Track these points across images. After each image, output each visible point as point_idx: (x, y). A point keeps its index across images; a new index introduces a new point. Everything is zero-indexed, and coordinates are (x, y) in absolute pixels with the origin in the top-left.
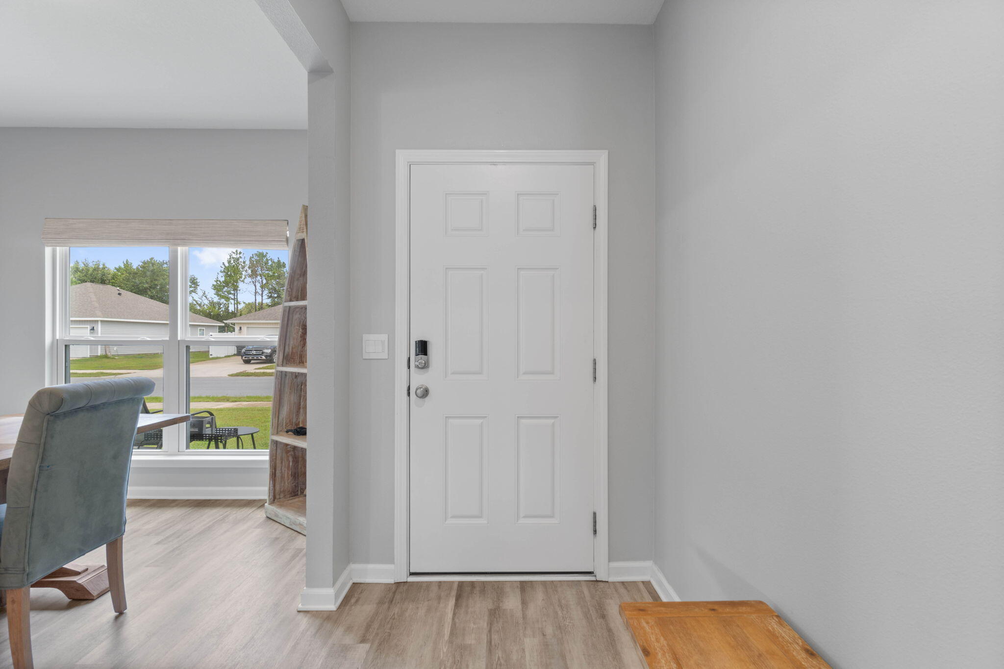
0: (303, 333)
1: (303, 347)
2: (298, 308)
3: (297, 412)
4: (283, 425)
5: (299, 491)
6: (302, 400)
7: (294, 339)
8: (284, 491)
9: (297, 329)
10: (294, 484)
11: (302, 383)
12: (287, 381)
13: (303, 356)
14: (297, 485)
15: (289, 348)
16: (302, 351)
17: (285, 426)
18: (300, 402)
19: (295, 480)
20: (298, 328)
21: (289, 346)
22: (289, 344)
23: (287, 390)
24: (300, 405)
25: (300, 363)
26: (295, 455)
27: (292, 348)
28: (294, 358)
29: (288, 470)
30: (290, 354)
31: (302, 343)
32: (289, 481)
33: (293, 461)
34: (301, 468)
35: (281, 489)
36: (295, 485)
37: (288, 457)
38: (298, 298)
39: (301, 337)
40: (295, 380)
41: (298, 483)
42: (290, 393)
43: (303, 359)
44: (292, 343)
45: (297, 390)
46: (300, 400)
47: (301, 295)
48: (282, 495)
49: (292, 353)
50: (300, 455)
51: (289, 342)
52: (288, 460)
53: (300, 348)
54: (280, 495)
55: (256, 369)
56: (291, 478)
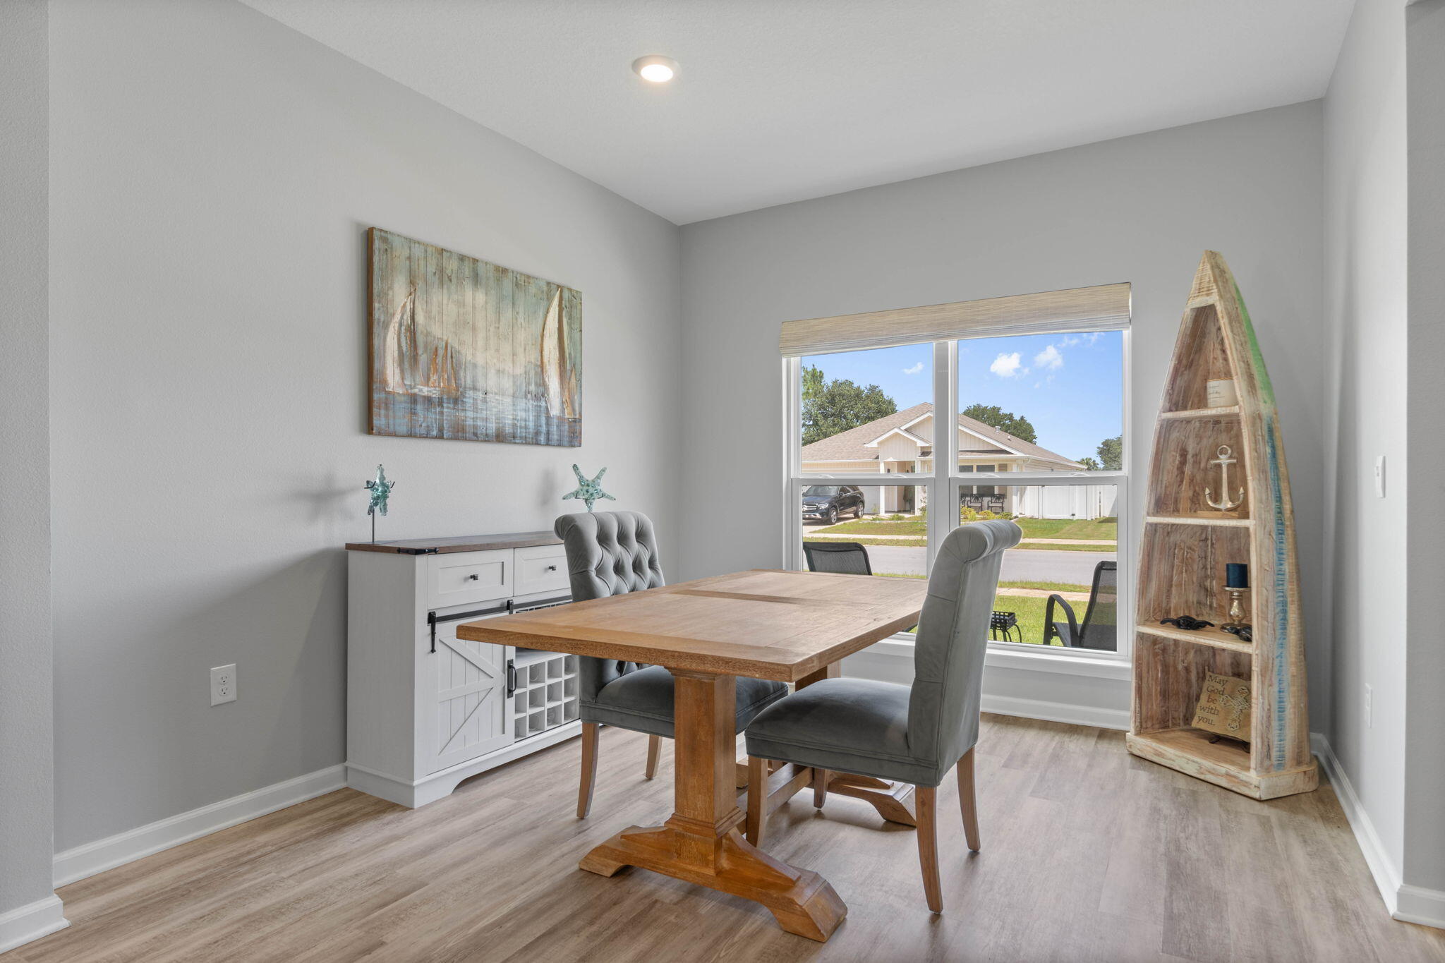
0: (1180, 463)
1: (1179, 485)
2: (1178, 421)
3: (1168, 591)
4: (1150, 610)
5: (1170, 722)
6: (1175, 572)
7: (1169, 472)
8: (1152, 718)
9: (1173, 456)
10: (1164, 708)
11: (1176, 544)
12: (1157, 539)
13: (1179, 500)
14: (1167, 710)
15: (1161, 487)
16: (1178, 493)
17: (1153, 612)
18: (1172, 576)
19: (1165, 703)
20: (1174, 454)
21: (1162, 484)
22: (1162, 481)
23: (1156, 554)
24: (1172, 581)
25: (1174, 511)
26: (1165, 661)
27: (1166, 487)
28: (1167, 502)
29: (1156, 683)
30: (1163, 496)
31: (1179, 479)
32: (1158, 702)
33: (1162, 671)
34: (1172, 684)
35: (1148, 713)
36: (1165, 711)
37: (1156, 662)
38: (1177, 406)
39: (1178, 469)
40: (1167, 539)
41: (1168, 707)
42: (1160, 560)
43: (1178, 506)
44: (1165, 478)
45: (1169, 556)
46: (1173, 571)
47: (1183, 400)
48: (1149, 724)
49: (1165, 495)
50: (1172, 662)
51: (1162, 478)
52: (1156, 668)
53: (1175, 487)
54: (1146, 722)
55: (811, 532)
56: (1159, 698)
